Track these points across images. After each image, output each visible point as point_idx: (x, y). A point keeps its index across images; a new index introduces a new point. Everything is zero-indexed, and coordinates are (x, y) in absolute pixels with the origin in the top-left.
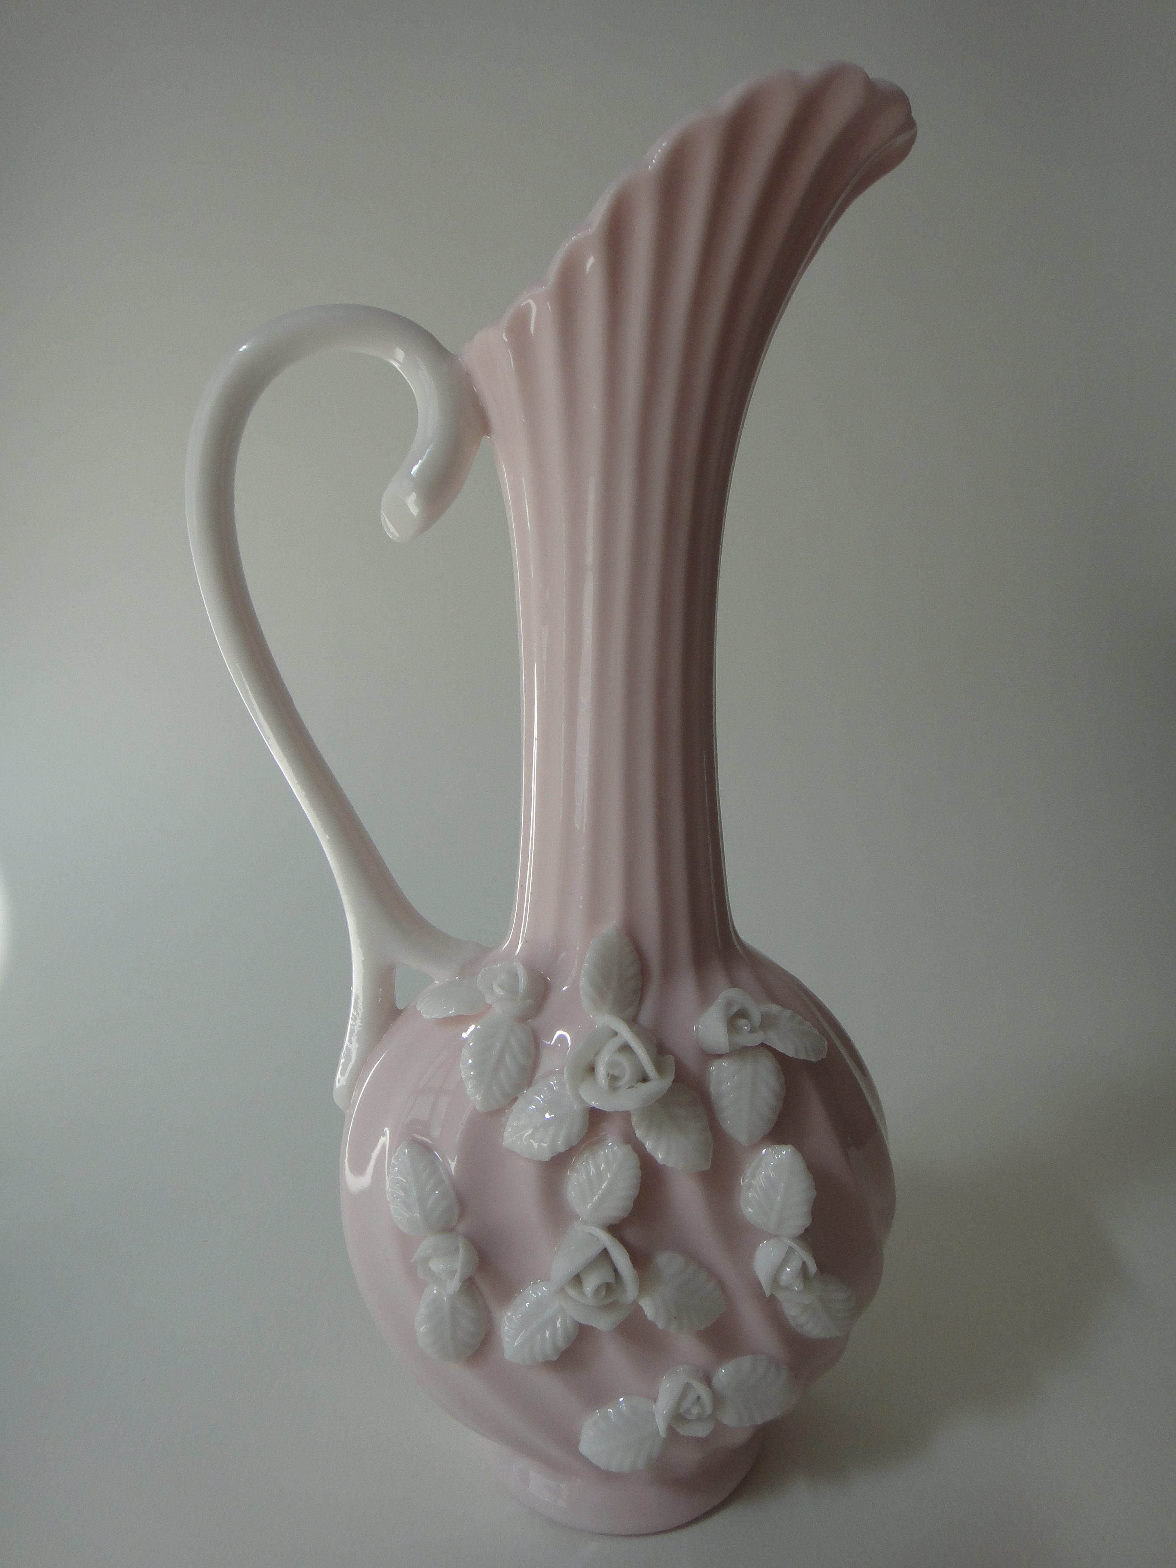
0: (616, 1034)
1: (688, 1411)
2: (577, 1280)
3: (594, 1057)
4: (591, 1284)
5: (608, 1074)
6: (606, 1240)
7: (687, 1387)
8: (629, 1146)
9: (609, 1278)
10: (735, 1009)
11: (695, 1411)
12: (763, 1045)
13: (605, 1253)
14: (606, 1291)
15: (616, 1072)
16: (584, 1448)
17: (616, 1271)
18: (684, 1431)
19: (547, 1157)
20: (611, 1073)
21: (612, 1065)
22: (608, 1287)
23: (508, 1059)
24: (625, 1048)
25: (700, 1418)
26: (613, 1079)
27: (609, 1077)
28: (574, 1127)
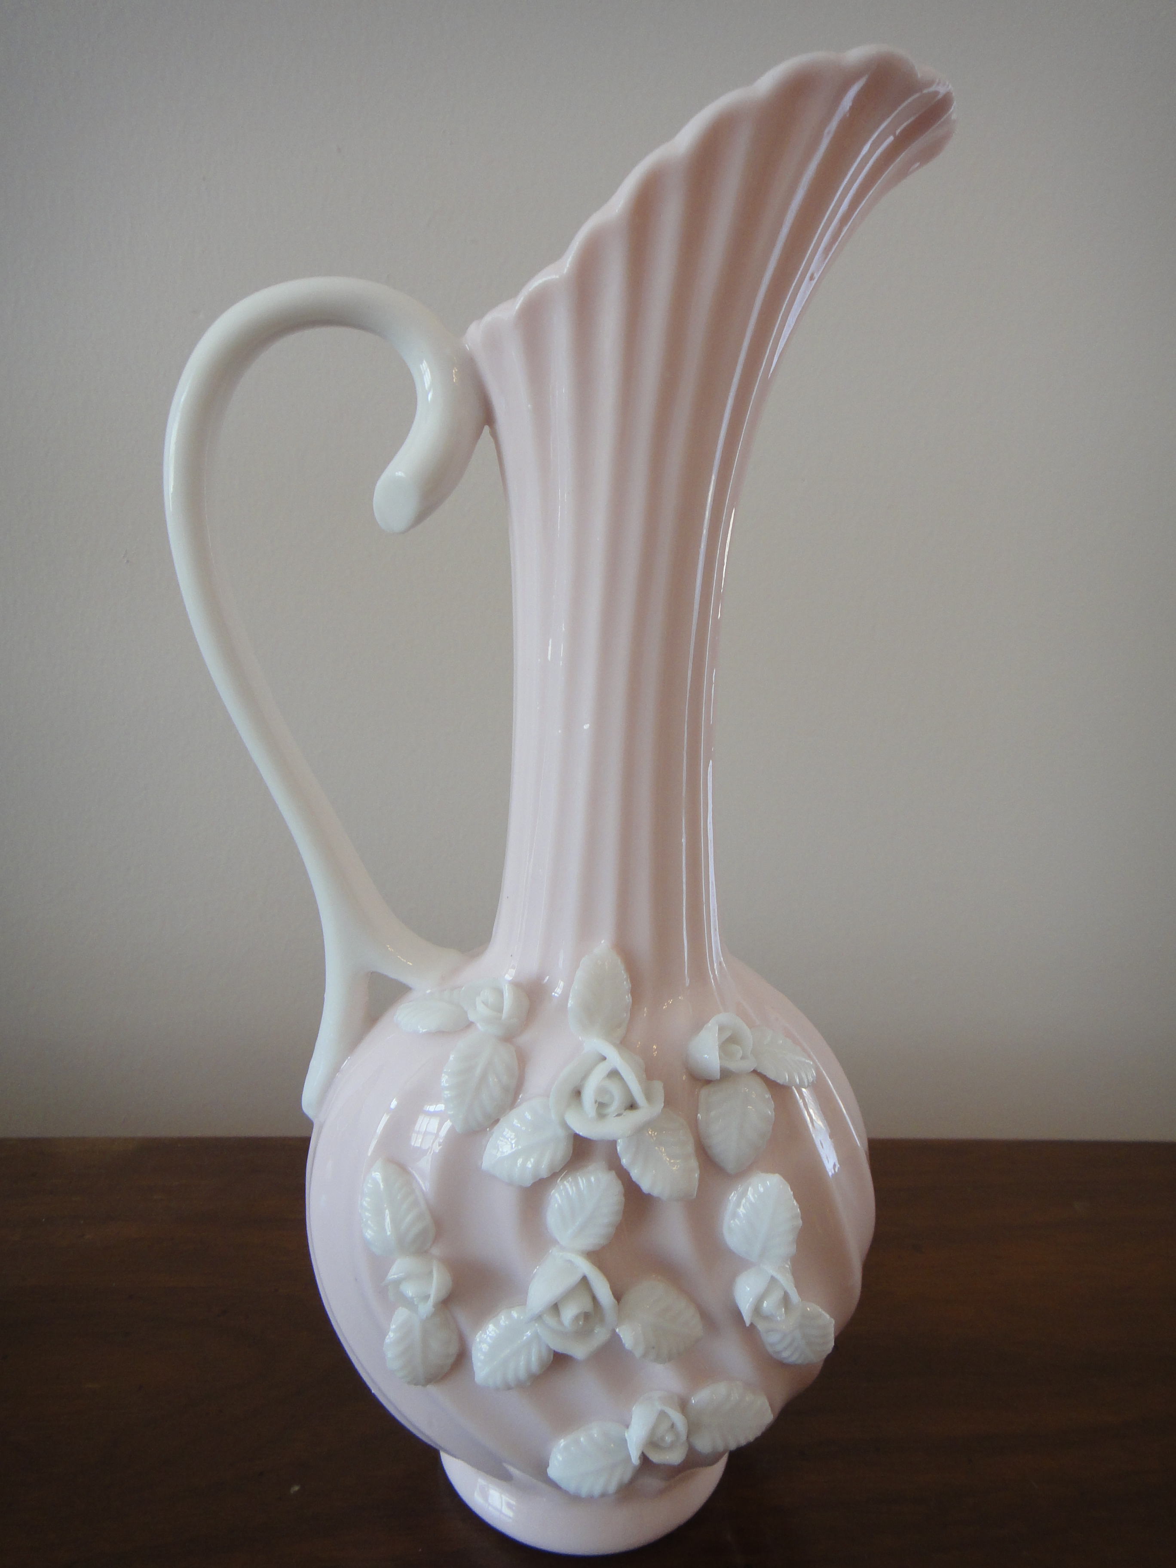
0: (604, 1058)
1: (663, 1439)
2: (555, 1308)
3: (581, 1082)
4: (569, 1313)
5: (596, 1102)
6: (585, 1267)
7: (662, 1414)
8: (613, 1173)
9: (588, 1306)
10: (728, 1034)
11: (668, 1439)
12: (755, 1072)
13: (584, 1280)
14: (584, 1321)
15: (605, 1099)
16: (553, 1472)
17: (594, 1299)
18: (656, 1457)
19: (528, 1183)
20: (600, 1100)
21: (602, 1091)
22: (586, 1316)
23: (492, 1079)
24: (614, 1074)
25: (672, 1446)
26: (601, 1106)
27: (597, 1103)
28: (558, 1151)
